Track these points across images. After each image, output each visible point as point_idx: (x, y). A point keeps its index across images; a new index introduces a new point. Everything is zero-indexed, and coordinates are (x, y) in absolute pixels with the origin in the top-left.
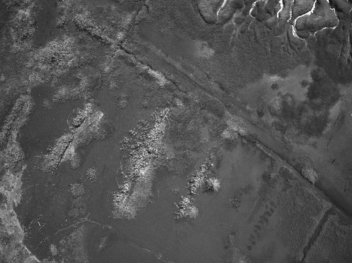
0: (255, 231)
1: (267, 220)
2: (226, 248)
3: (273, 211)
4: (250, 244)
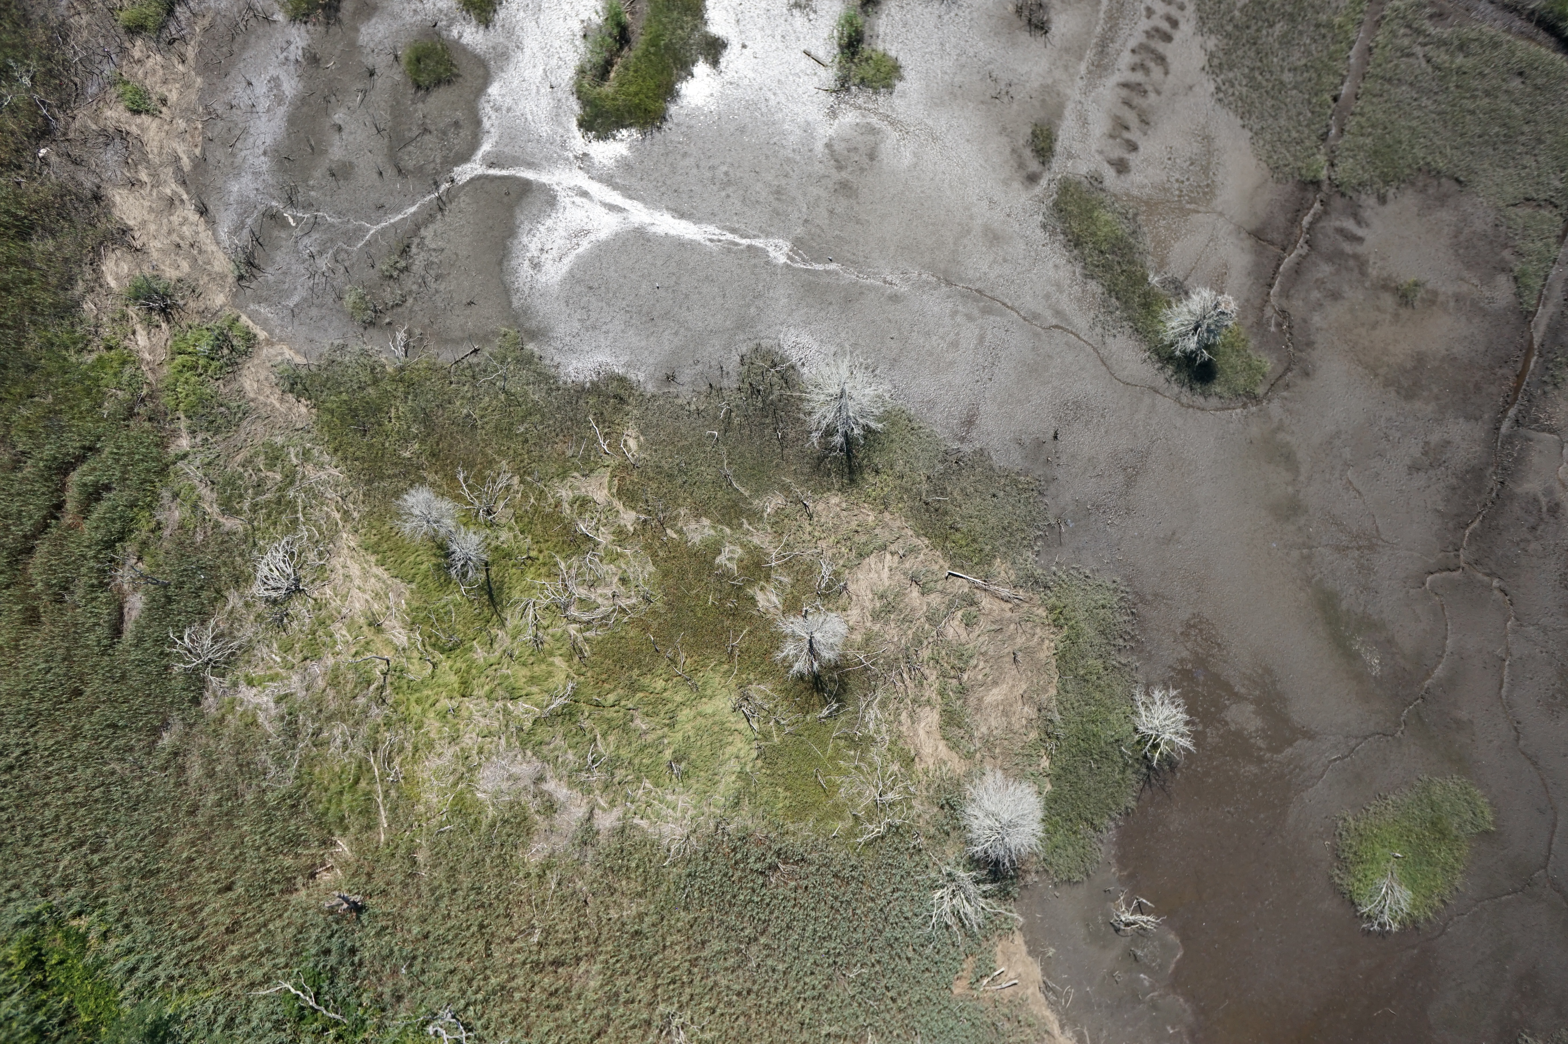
0: (1127, 103)
1: (1161, 59)
2: (1032, 179)
3: (1175, 24)
4: (1118, 153)
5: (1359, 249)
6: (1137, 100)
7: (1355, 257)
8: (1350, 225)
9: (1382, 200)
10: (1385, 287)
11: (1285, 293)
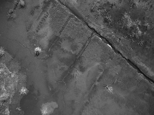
0: (40, 24)
1: (45, 20)
2: (28, 31)
3: (47, 16)
4: (37, 30)
5: (61, 45)
6: (41, 24)
7: (60, 46)
8: (60, 42)
9: (65, 40)
10: (62, 50)
11: (51, 48)
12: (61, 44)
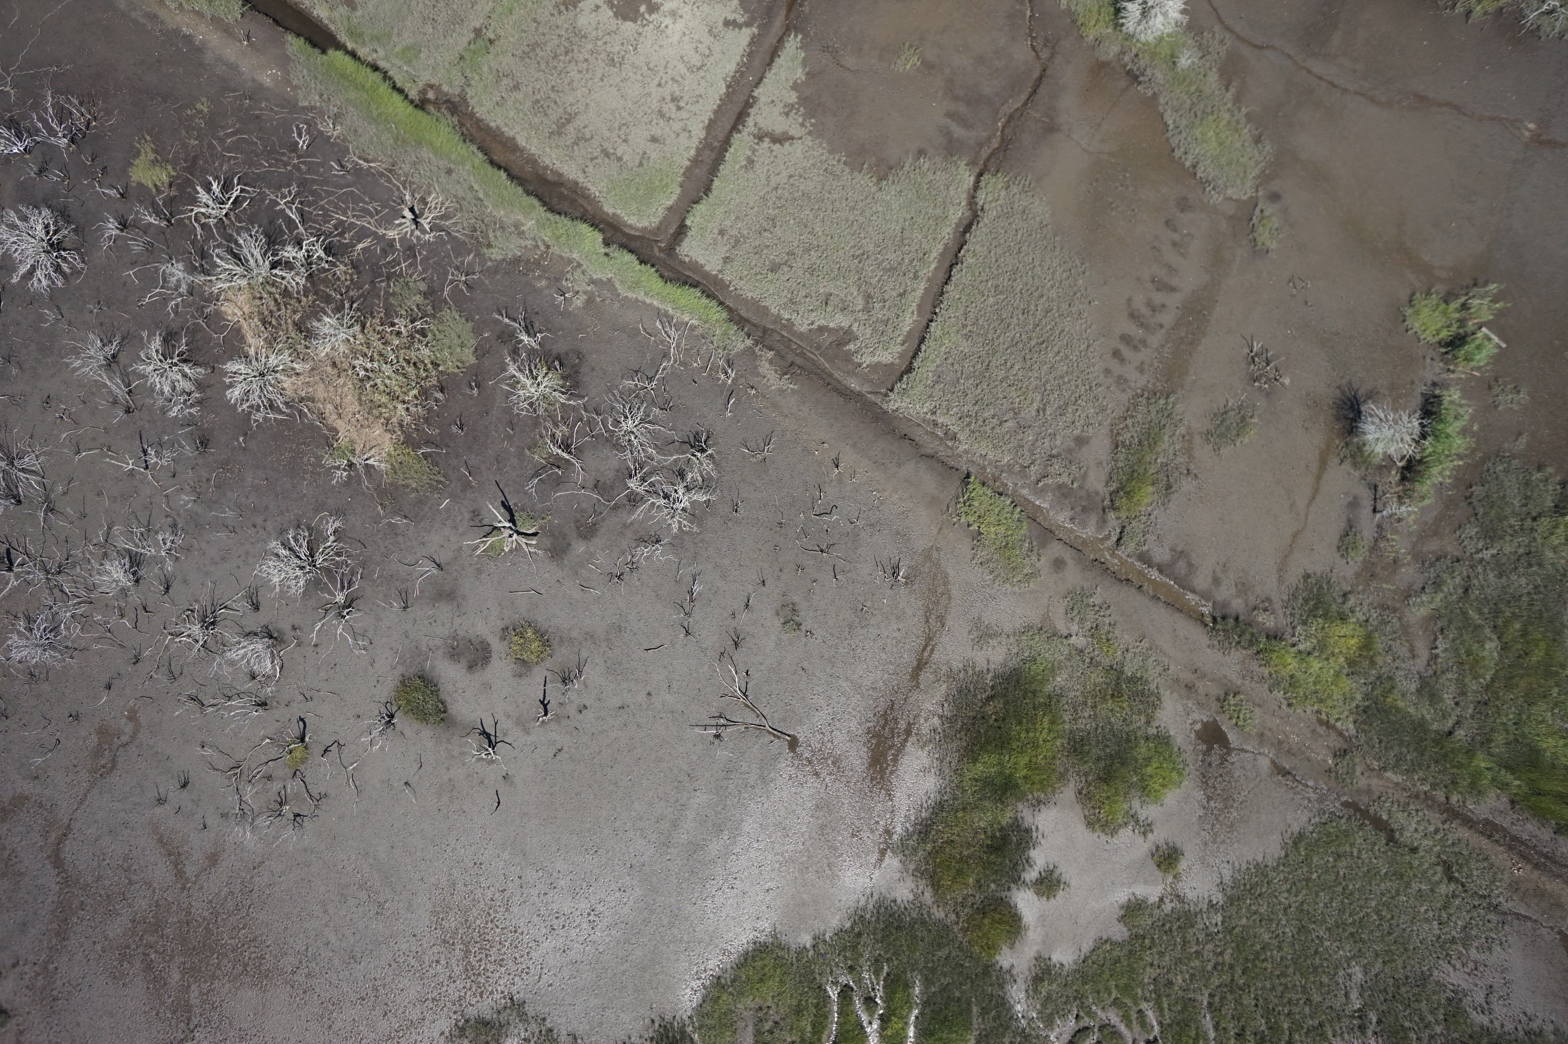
0: (1172, 270)
3: (1116, 353)
5: (950, 106)
6: (1162, 273)
12: (949, 115)
